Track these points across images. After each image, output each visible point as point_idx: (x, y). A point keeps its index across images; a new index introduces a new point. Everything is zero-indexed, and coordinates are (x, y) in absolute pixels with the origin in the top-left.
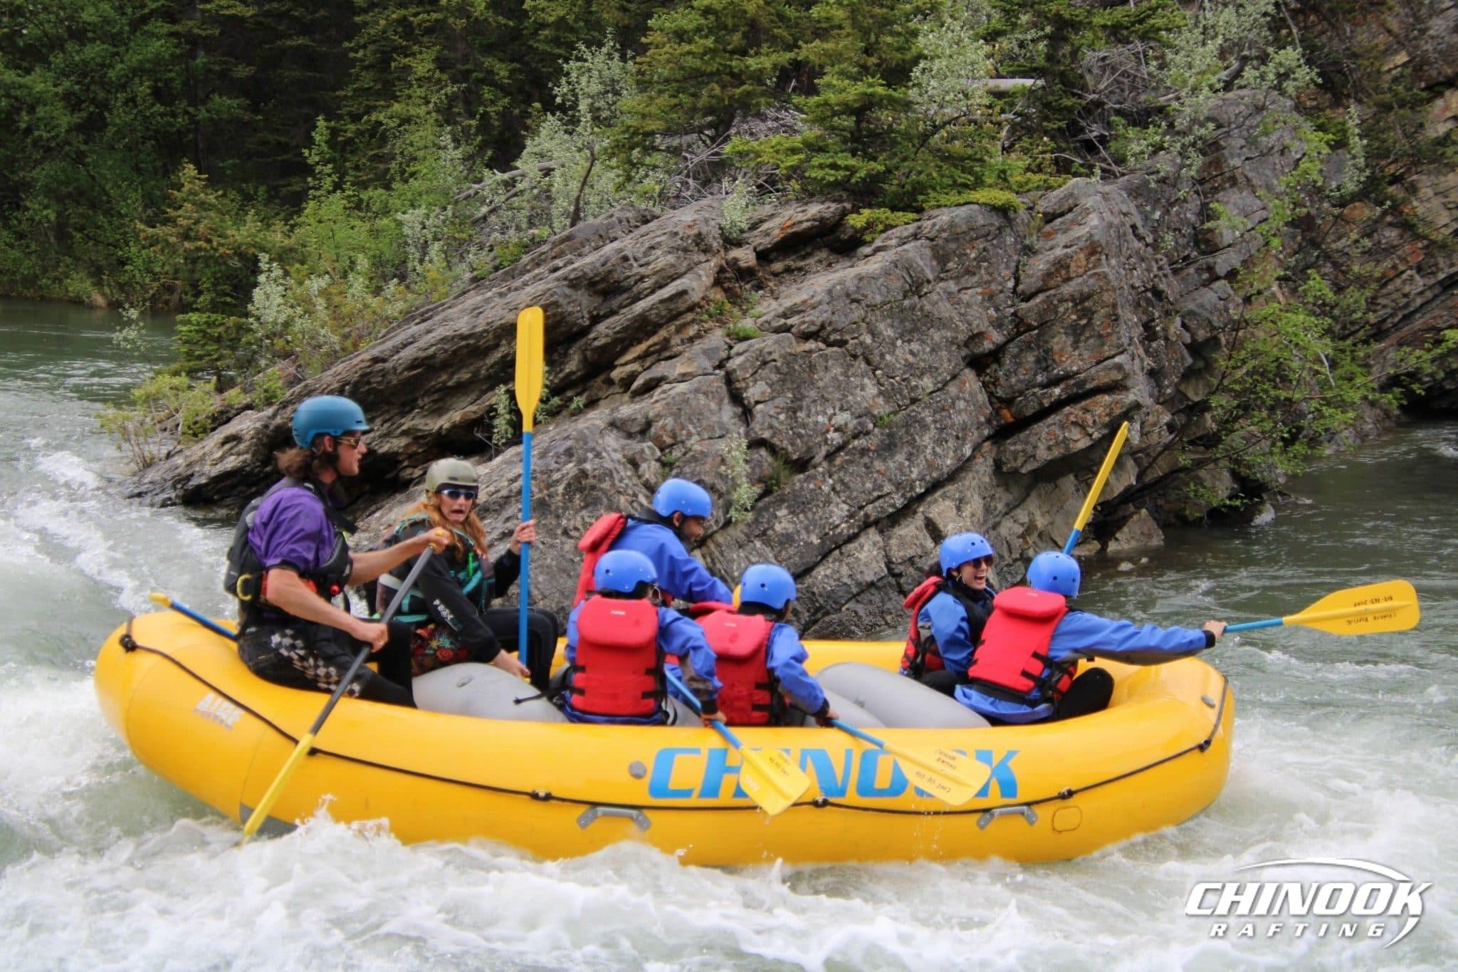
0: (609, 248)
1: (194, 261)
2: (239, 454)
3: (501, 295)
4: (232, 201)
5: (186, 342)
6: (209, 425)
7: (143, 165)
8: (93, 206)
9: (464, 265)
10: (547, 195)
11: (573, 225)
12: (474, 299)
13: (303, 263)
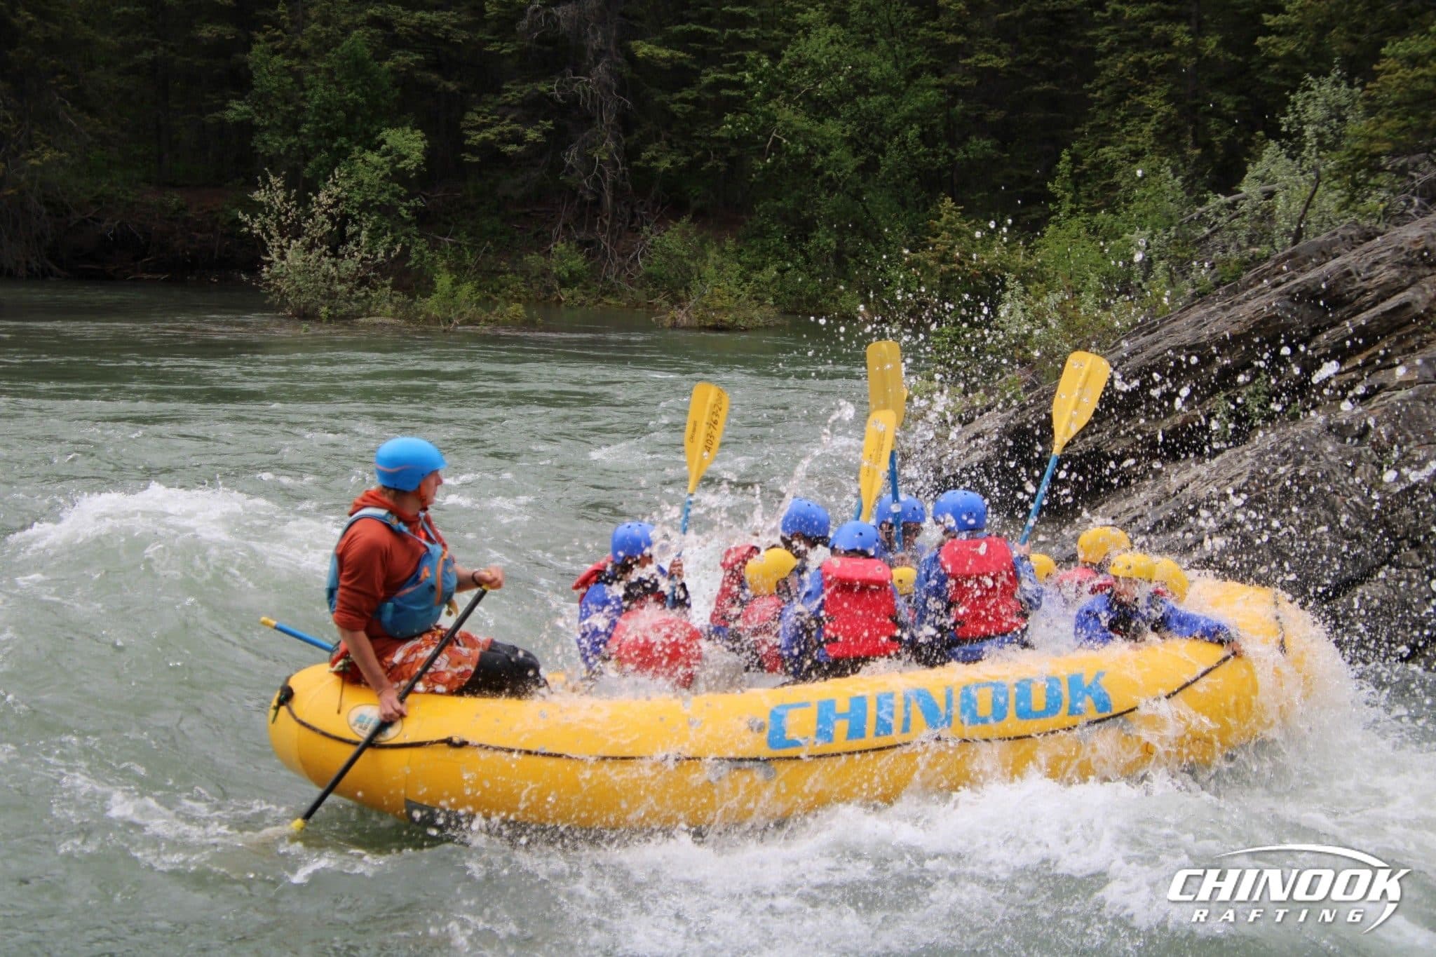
0: (1332, 264)
1: (948, 281)
3: (1224, 309)
7: (908, 200)
8: (866, 236)
9: (1187, 282)
10: (1268, 215)
11: (1295, 243)
12: (1198, 312)
13: (1041, 282)
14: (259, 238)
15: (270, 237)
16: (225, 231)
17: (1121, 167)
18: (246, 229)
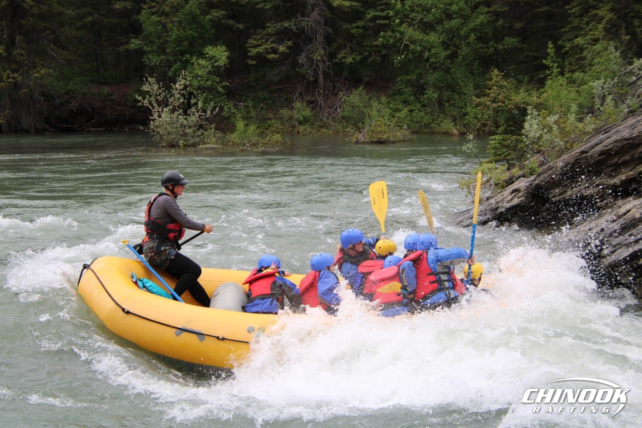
1: (497, 112)
2: (519, 198)
4: (513, 84)
5: (494, 149)
6: (505, 184)
7: (474, 71)
8: (453, 91)
9: (624, 106)
12: (631, 121)
13: (546, 110)
14: (148, 108)
15: (153, 107)
16: (131, 105)
17: (586, 48)
18: (140, 104)
